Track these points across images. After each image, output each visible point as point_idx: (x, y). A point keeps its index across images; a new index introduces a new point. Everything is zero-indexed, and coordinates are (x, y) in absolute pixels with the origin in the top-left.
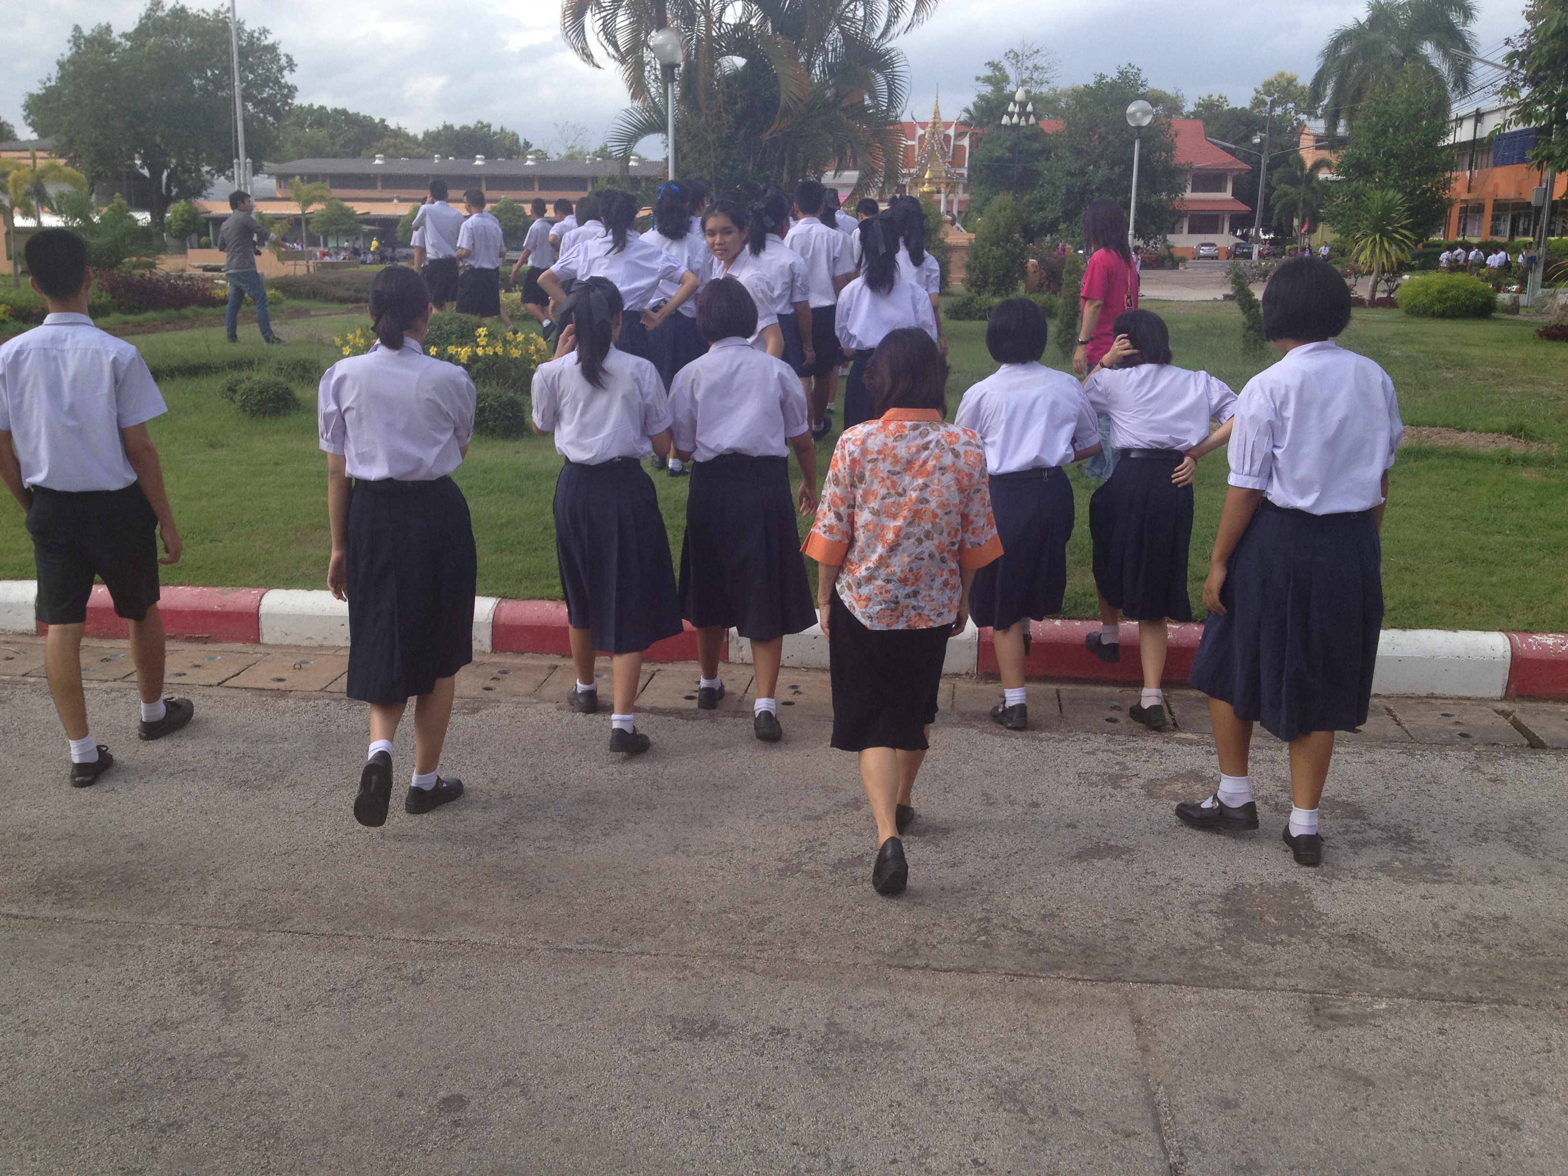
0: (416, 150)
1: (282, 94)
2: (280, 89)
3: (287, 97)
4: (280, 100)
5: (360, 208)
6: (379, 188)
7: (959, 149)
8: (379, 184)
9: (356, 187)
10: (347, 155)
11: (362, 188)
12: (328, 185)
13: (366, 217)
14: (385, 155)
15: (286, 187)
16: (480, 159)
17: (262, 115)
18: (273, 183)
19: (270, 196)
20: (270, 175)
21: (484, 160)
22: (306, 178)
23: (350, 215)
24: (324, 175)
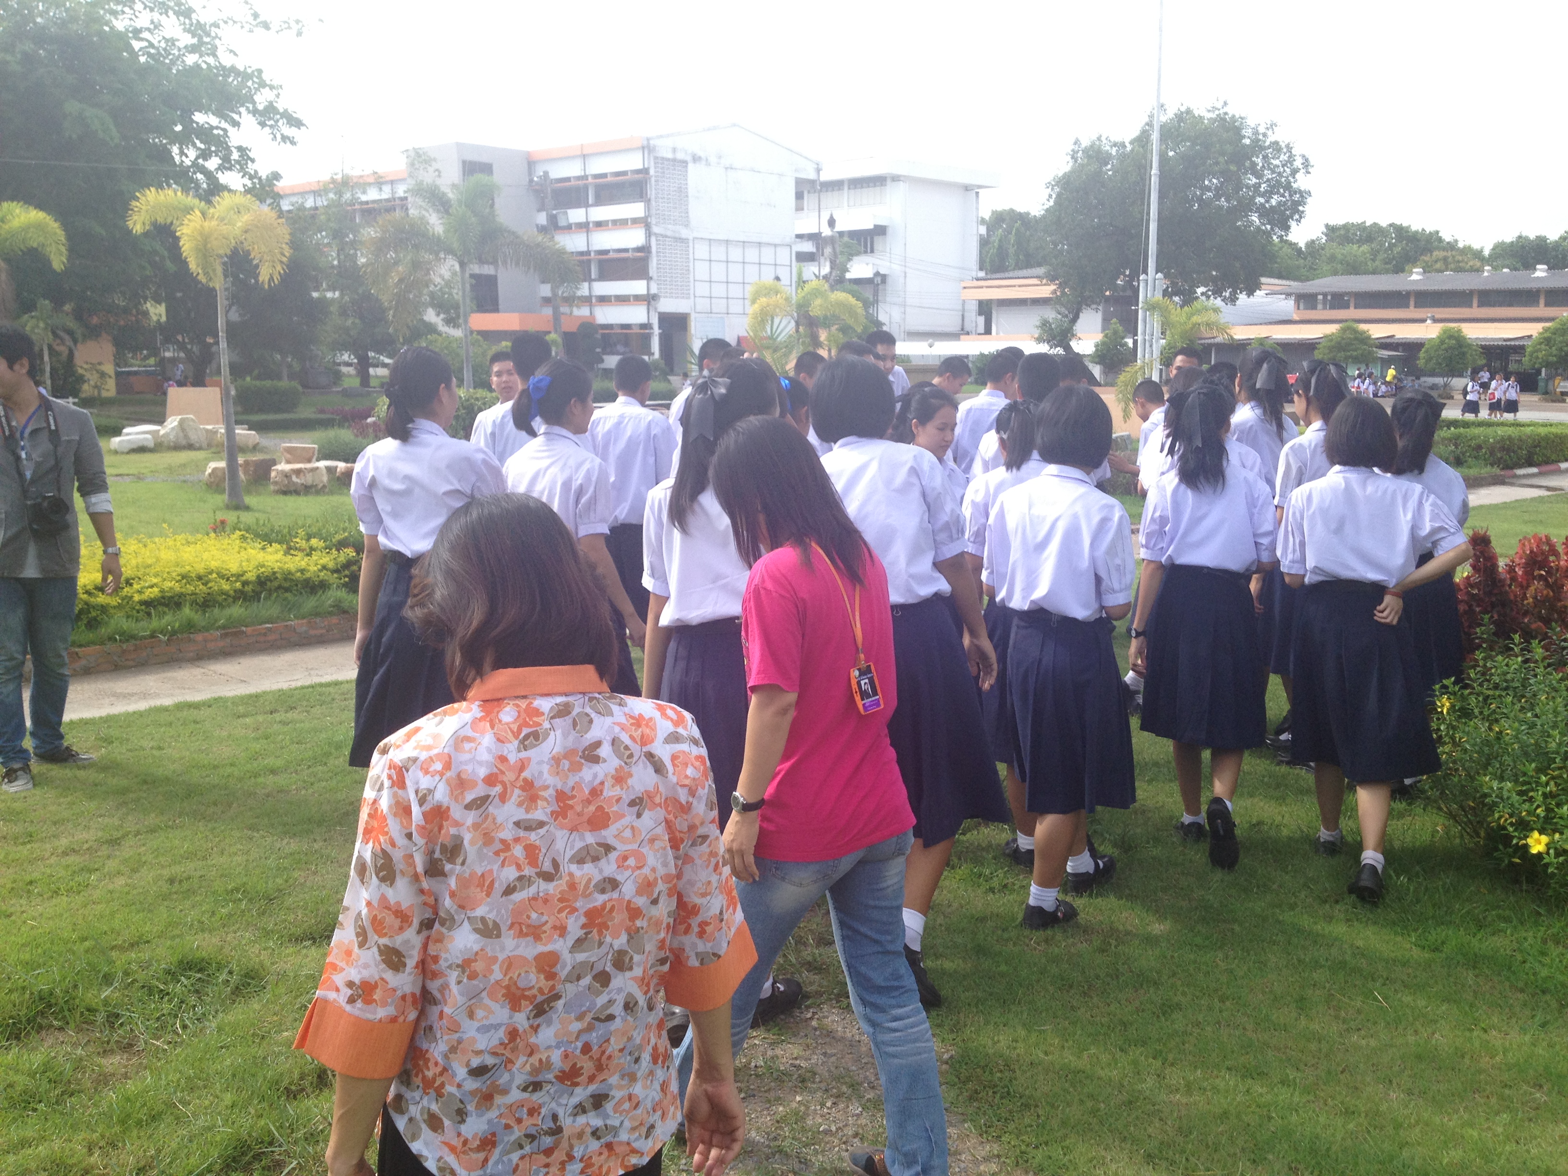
1: (1292, 201)
2: (1292, 196)
3: (1297, 204)
6: (1411, 308)
11: (1392, 307)
12: (1352, 305)
13: (1388, 341)
14: (1427, 269)
15: (1306, 308)
16: (1541, 270)
17: (1269, 227)
18: (1291, 303)
19: (1286, 318)
20: (1288, 295)
21: (1547, 271)
22: (1329, 298)
23: (1364, 340)
24: (1349, 294)
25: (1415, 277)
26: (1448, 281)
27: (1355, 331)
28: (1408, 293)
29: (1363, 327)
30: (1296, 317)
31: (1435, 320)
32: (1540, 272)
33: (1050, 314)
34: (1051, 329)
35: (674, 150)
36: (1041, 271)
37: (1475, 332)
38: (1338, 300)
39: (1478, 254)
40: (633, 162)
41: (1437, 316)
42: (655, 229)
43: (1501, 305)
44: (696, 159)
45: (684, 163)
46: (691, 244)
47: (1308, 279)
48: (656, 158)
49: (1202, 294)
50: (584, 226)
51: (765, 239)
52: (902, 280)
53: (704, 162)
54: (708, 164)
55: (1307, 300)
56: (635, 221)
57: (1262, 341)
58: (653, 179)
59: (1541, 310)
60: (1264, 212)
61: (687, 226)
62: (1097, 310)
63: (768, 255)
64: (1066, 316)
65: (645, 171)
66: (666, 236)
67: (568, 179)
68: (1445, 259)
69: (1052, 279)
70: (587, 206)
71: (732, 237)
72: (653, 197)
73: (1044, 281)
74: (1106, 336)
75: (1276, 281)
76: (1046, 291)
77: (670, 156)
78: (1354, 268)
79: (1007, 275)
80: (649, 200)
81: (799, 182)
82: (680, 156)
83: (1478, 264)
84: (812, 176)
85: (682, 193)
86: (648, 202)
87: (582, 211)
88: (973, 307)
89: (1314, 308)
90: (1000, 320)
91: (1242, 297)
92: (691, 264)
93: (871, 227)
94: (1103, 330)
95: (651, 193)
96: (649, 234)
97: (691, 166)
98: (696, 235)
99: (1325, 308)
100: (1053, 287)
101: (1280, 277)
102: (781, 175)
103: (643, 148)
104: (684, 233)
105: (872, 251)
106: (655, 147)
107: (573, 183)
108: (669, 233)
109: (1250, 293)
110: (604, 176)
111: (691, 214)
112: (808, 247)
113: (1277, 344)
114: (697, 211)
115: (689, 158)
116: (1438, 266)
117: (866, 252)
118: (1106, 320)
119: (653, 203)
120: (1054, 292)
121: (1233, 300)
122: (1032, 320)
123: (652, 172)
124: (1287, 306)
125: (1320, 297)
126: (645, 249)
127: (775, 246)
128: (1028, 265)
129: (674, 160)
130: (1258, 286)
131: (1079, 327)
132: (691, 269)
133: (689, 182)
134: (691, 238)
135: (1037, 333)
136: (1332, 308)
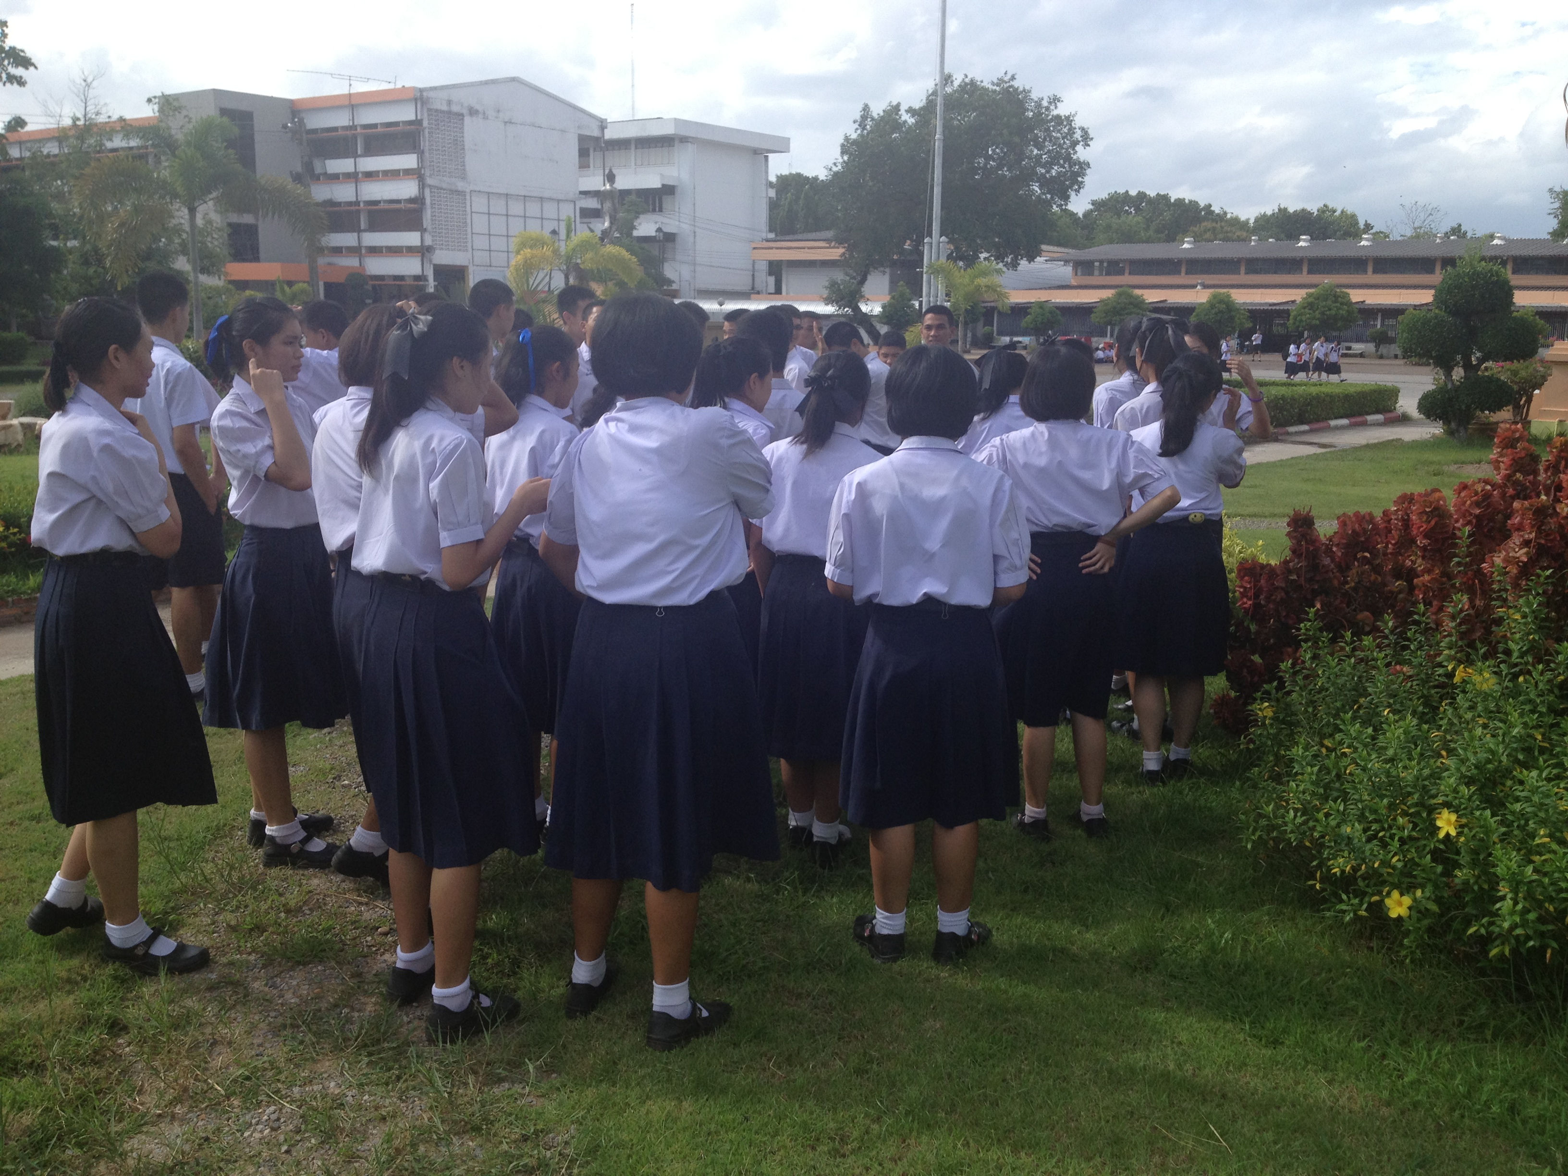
2: (1071, 166)
3: (1076, 175)
5: (1152, 297)
6: (1183, 274)
9: (1157, 273)
11: (1163, 274)
12: (1127, 271)
13: (1161, 305)
14: (1197, 239)
15: (1083, 274)
16: (1304, 240)
17: (1049, 196)
18: (1068, 270)
19: (1064, 283)
20: (1066, 262)
21: (1309, 241)
22: (1105, 264)
23: (1138, 304)
24: (1124, 261)
25: (1186, 246)
26: (1217, 249)
27: (1130, 296)
28: (1180, 261)
29: (1138, 292)
30: (1074, 283)
31: (1205, 286)
32: (1304, 242)
33: (839, 276)
34: (839, 290)
35: (449, 102)
36: (830, 234)
37: (1244, 298)
38: (1114, 267)
39: (1243, 225)
40: (406, 114)
41: (1207, 283)
42: (429, 181)
43: (1267, 272)
44: (473, 112)
45: (462, 115)
46: (468, 197)
47: (1085, 247)
48: (429, 110)
49: (985, 259)
50: (353, 177)
51: (546, 194)
52: (691, 239)
53: (481, 116)
54: (485, 118)
55: (1084, 267)
56: (408, 172)
57: (1041, 305)
58: (427, 131)
59: (1304, 277)
60: (1045, 183)
61: (464, 177)
62: (884, 273)
63: (550, 210)
64: (854, 278)
65: (418, 122)
66: (442, 189)
67: (335, 129)
68: (1214, 229)
69: (840, 241)
70: (355, 156)
71: (512, 191)
72: (426, 149)
73: (833, 244)
74: (893, 298)
75: (1055, 249)
76: (836, 253)
77: (445, 108)
78: (1128, 237)
79: (796, 237)
80: (423, 152)
81: (582, 139)
82: (455, 108)
83: (1245, 234)
84: (596, 133)
85: (458, 145)
86: (421, 154)
87: (351, 161)
88: (763, 267)
89: (1091, 274)
90: (790, 281)
91: (1024, 263)
92: (469, 217)
93: (659, 186)
94: (891, 292)
95: (425, 144)
96: (422, 185)
97: (467, 120)
98: (472, 187)
99: (1101, 274)
100: (841, 251)
101: (1059, 244)
102: (563, 131)
103: (416, 100)
104: (460, 185)
105: (661, 210)
106: (428, 98)
107: (340, 132)
108: (444, 186)
109: (1031, 259)
110: (375, 126)
111: (467, 168)
112: (592, 203)
113: (1057, 308)
114: (473, 164)
115: (465, 111)
116: (1208, 235)
117: (654, 210)
118: (893, 283)
119: (427, 154)
120: (844, 254)
121: (1014, 265)
122: (820, 281)
123: (425, 123)
124: (1066, 272)
125: (1097, 264)
126: (418, 201)
127: (559, 201)
128: (817, 229)
129: (450, 112)
130: (1039, 253)
131: (867, 289)
132: (469, 221)
133: (466, 135)
134: (468, 191)
135: (825, 293)
136: (1108, 274)
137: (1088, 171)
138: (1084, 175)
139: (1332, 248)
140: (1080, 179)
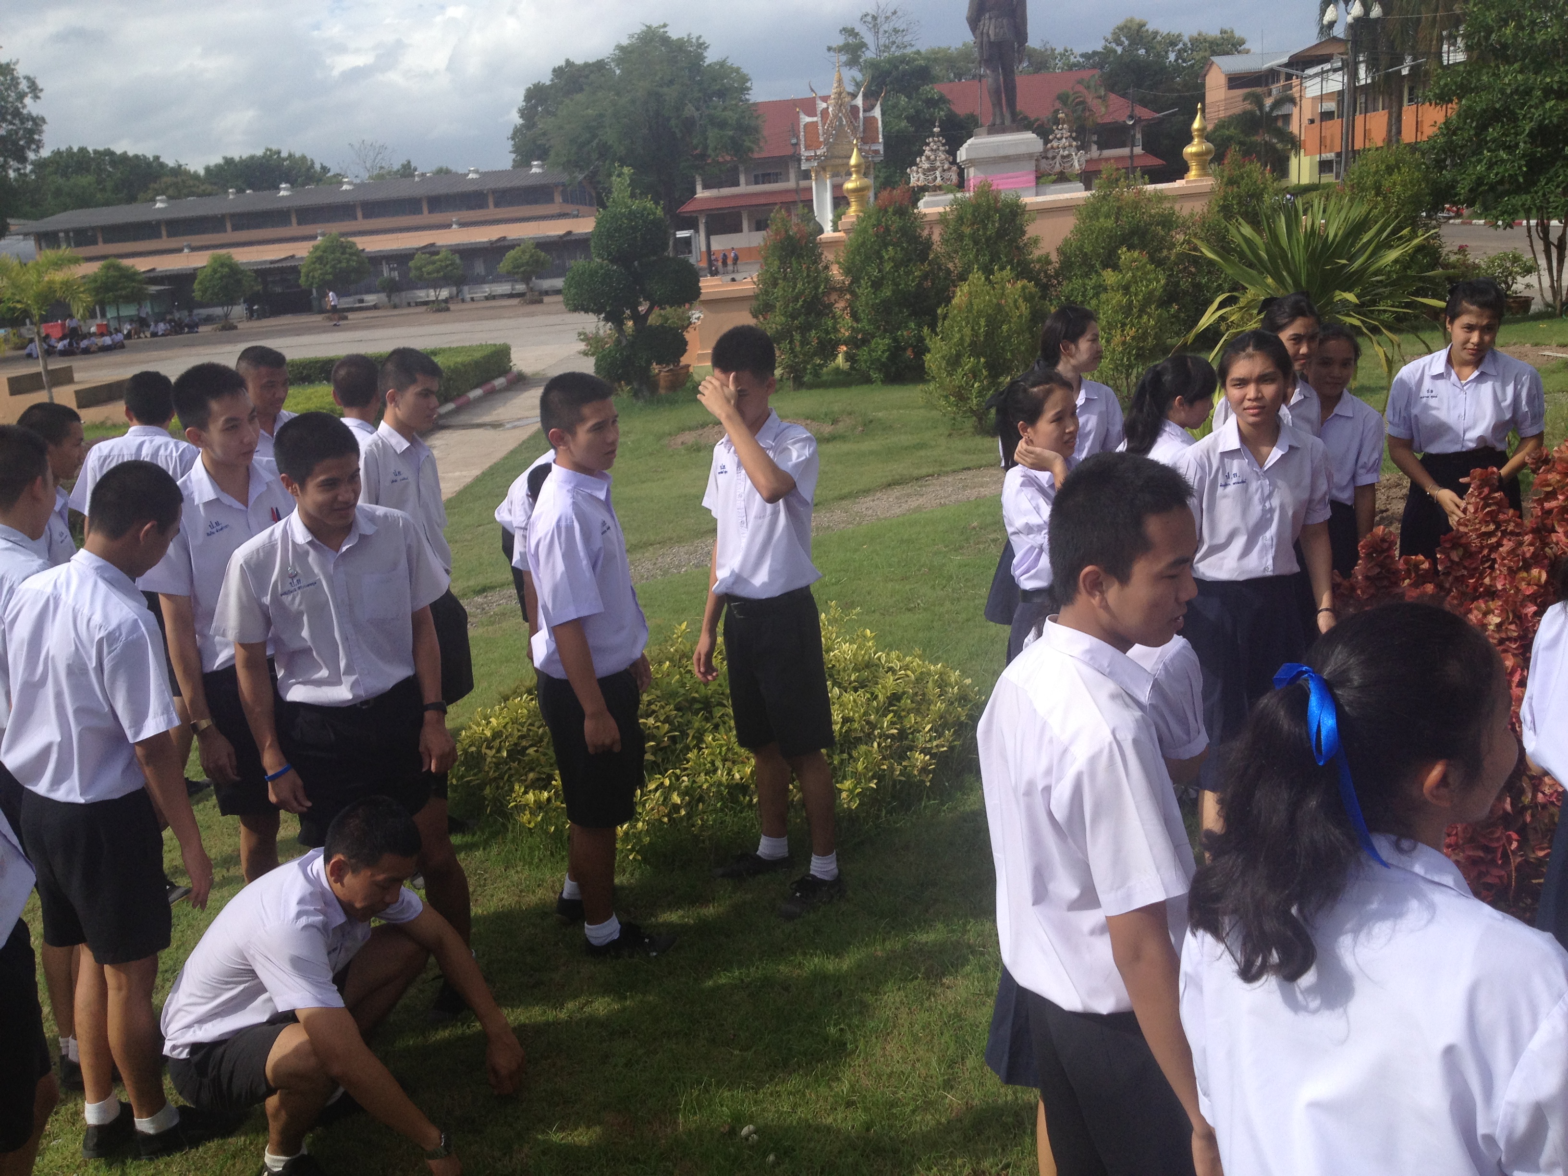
0: (202, 188)
1: (25, 129)
2: (22, 123)
3: (31, 132)
4: (24, 137)
5: (142, 265)
6: (164, 237)
7: (869, 122)
8: (164, 233)
9: (136, 239)
10: (119, 202)
11: (143, 239)
12: (100, 239)
13: (152, 275)
14: (171, 197)
15: (48, 248)
17: (1, 159)
18: (31, 244)
21: (290, 190)
22: (71, 234)
23: (130, 276)
24: (93, 229)
25: (159, 205)
26: (192, 207)
27: (118, 268)
28: (159, 223)
31: (193, 249)
32: (284, 191)
41: (194, 244)
43: (252, 227)
47: (44, 216)
89: (56, 246)
99: (69, 246)
116: (176, 192)
124: (27, 247)
125: (62, 235)
130: (6, 228)
136: (78, 244)
137: (45, 127)
138: (40, 132)
139: (313, 196)
140: (36, 137)
